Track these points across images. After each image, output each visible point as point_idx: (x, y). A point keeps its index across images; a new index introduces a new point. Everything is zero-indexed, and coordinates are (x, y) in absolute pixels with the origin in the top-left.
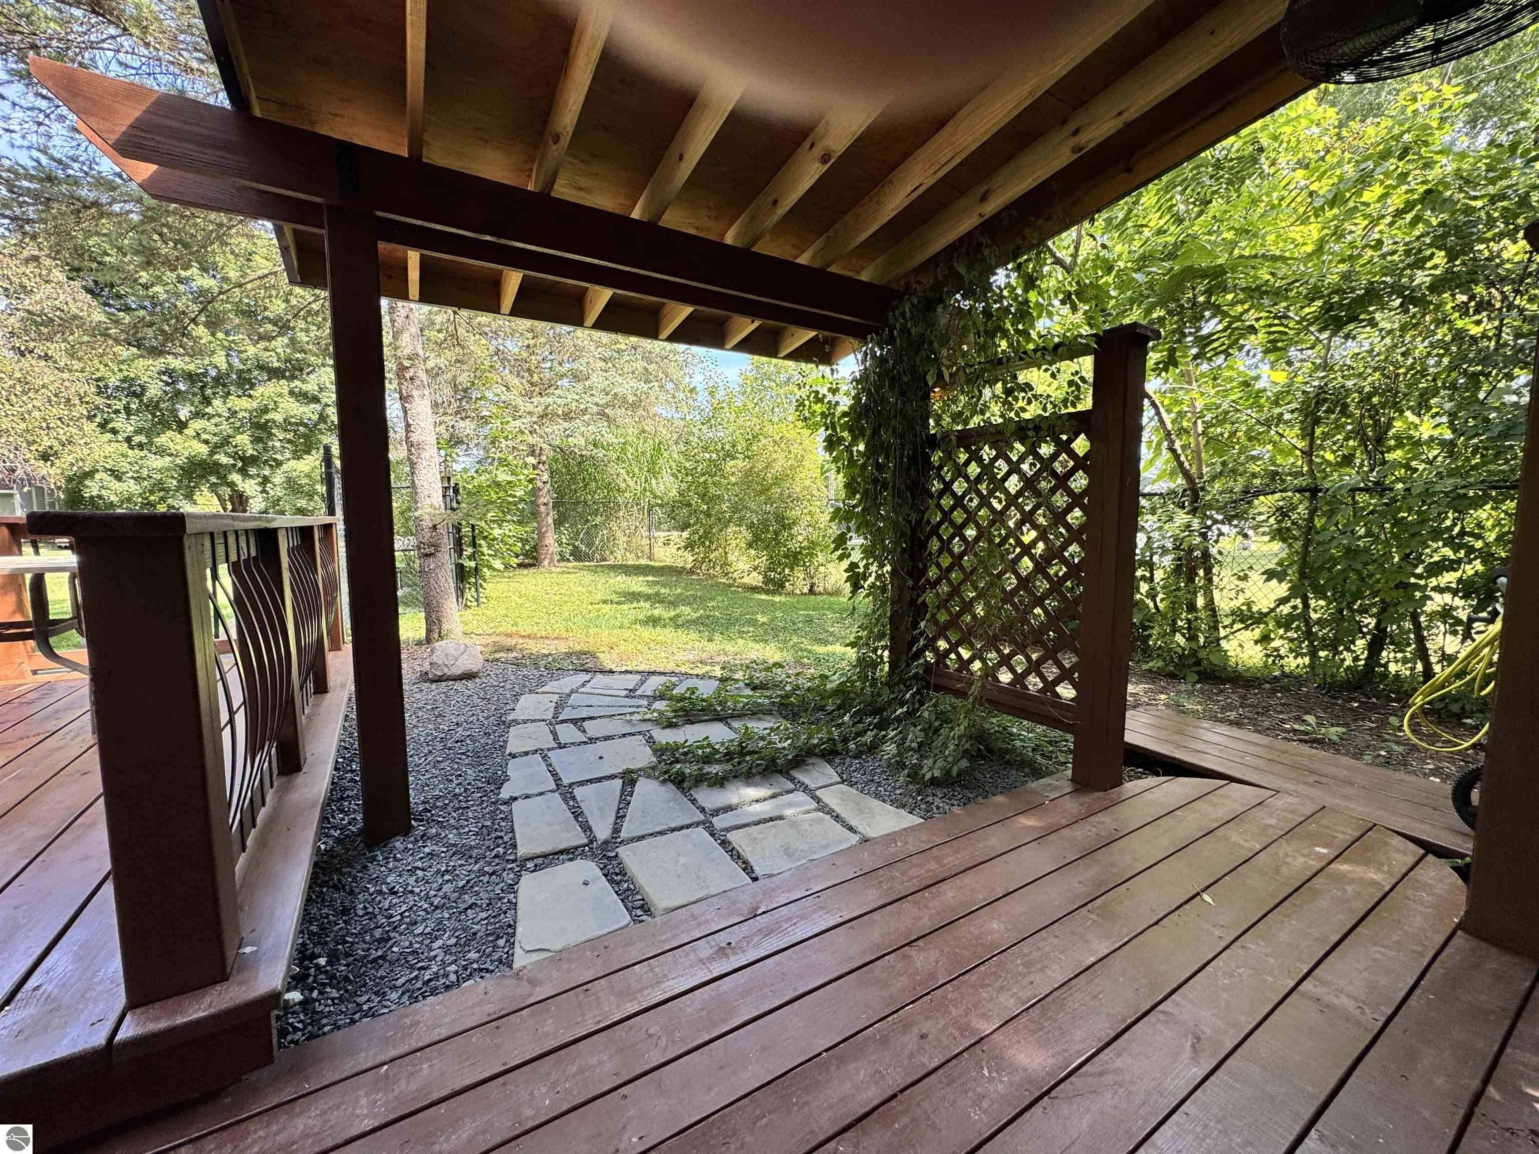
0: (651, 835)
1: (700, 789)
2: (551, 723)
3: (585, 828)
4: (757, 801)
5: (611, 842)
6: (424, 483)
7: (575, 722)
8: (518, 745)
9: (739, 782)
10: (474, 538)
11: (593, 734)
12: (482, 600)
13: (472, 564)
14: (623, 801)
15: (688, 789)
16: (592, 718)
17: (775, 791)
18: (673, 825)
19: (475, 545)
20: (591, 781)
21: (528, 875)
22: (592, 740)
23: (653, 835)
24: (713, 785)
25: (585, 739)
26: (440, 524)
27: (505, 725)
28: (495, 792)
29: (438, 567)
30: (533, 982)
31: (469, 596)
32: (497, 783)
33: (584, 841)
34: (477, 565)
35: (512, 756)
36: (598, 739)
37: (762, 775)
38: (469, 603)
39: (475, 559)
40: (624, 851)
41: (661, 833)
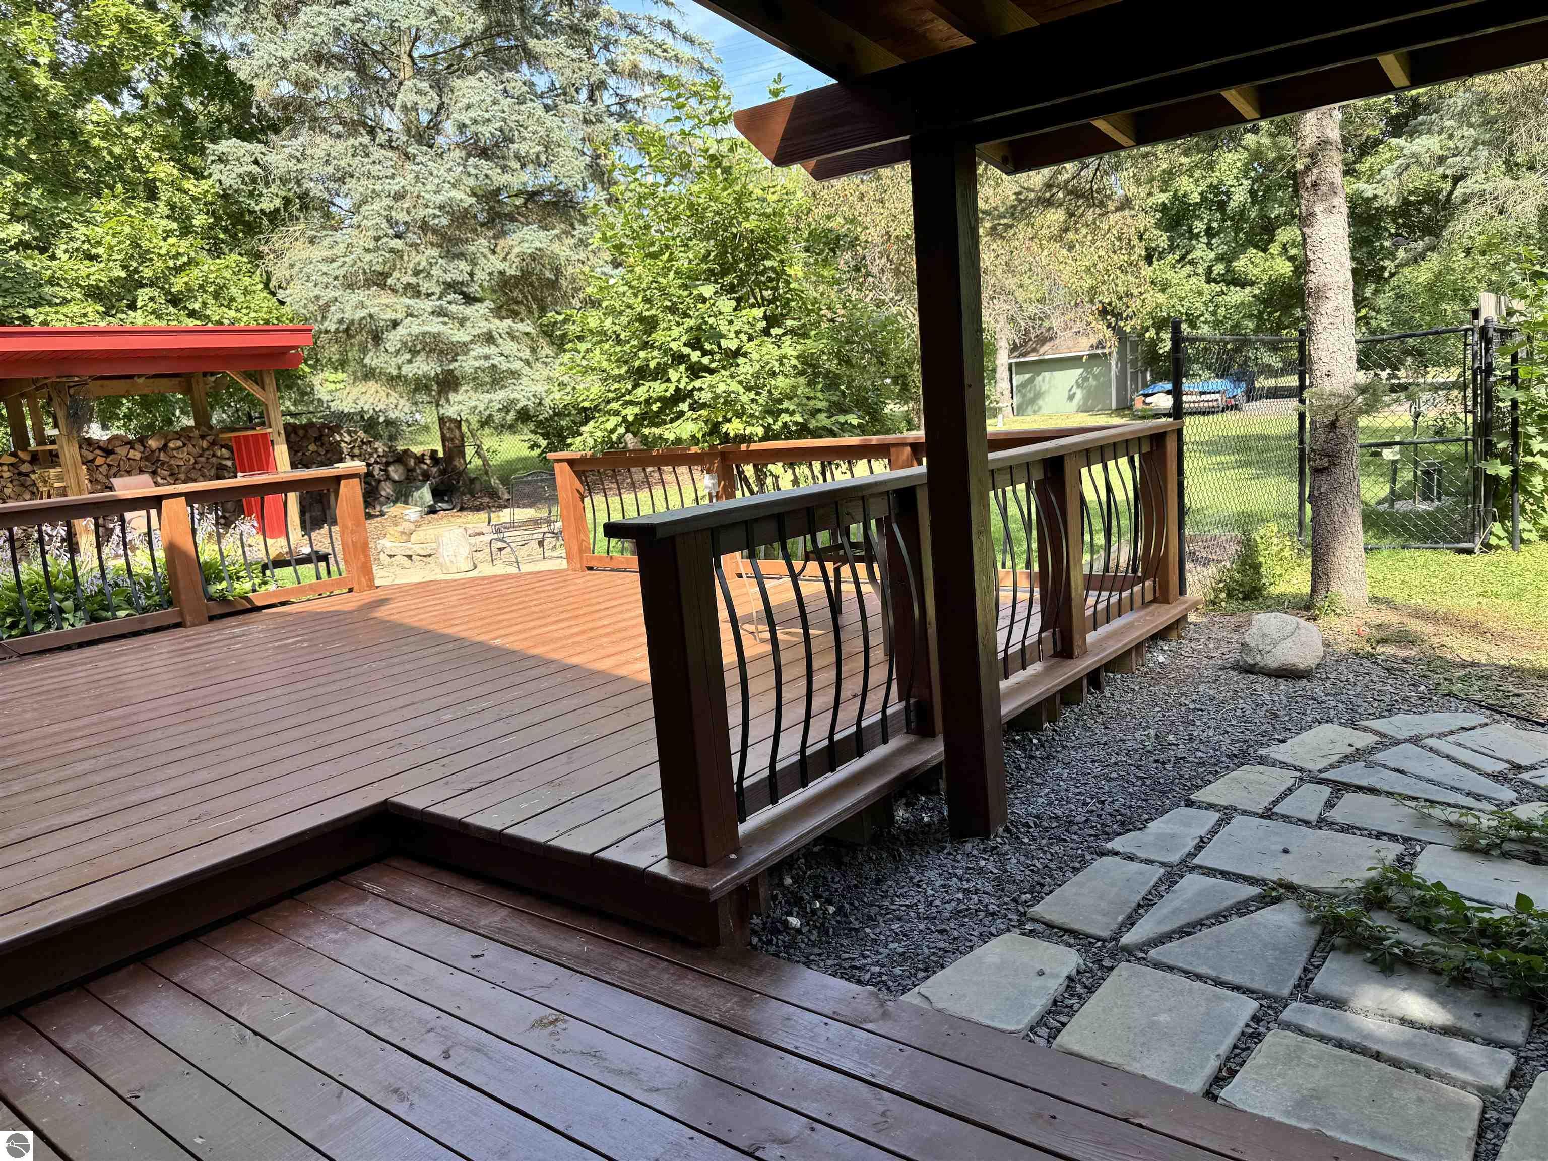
0: (1186, 972)
1: (1351, 957)
2: (1306, 777)
3: (1130, 921)
4: (1403, 1021)
5: (1129, 952)
6: (1323, 354)
7: (1340, 788)
8: (1213, 793)
9: (1426, 982)
10: (1515, 423)
11: (1337, 815)
12: (1525, 535)
13: (1504, 471)
14: (1220, 917)
15: (1333, 948)
16: (1373, 791)
17: (1465, 1026)
18: (1228, 977)
19: (1514, 435)
20: (1225, 874)
21: (1015, 935)
22: (1322, 823)
23: (1186, 973)
24: (1373, 962)
25: (1313, 818)
26: (1342, 421)
27: (1241, 758)
28: (1109, 837)
29: (1334, 490)
30: (885, 1015)
31: (1497, 527)
32: (1126, 826)
33: (1105, 934)
34: (1515, 472)
35: (1190, 804)
36: (1331, 825)
37: (1493, 995)
38: (1493, 541)
39: (1513, 462)
40: (1124, 969)
41: (1199, 977)
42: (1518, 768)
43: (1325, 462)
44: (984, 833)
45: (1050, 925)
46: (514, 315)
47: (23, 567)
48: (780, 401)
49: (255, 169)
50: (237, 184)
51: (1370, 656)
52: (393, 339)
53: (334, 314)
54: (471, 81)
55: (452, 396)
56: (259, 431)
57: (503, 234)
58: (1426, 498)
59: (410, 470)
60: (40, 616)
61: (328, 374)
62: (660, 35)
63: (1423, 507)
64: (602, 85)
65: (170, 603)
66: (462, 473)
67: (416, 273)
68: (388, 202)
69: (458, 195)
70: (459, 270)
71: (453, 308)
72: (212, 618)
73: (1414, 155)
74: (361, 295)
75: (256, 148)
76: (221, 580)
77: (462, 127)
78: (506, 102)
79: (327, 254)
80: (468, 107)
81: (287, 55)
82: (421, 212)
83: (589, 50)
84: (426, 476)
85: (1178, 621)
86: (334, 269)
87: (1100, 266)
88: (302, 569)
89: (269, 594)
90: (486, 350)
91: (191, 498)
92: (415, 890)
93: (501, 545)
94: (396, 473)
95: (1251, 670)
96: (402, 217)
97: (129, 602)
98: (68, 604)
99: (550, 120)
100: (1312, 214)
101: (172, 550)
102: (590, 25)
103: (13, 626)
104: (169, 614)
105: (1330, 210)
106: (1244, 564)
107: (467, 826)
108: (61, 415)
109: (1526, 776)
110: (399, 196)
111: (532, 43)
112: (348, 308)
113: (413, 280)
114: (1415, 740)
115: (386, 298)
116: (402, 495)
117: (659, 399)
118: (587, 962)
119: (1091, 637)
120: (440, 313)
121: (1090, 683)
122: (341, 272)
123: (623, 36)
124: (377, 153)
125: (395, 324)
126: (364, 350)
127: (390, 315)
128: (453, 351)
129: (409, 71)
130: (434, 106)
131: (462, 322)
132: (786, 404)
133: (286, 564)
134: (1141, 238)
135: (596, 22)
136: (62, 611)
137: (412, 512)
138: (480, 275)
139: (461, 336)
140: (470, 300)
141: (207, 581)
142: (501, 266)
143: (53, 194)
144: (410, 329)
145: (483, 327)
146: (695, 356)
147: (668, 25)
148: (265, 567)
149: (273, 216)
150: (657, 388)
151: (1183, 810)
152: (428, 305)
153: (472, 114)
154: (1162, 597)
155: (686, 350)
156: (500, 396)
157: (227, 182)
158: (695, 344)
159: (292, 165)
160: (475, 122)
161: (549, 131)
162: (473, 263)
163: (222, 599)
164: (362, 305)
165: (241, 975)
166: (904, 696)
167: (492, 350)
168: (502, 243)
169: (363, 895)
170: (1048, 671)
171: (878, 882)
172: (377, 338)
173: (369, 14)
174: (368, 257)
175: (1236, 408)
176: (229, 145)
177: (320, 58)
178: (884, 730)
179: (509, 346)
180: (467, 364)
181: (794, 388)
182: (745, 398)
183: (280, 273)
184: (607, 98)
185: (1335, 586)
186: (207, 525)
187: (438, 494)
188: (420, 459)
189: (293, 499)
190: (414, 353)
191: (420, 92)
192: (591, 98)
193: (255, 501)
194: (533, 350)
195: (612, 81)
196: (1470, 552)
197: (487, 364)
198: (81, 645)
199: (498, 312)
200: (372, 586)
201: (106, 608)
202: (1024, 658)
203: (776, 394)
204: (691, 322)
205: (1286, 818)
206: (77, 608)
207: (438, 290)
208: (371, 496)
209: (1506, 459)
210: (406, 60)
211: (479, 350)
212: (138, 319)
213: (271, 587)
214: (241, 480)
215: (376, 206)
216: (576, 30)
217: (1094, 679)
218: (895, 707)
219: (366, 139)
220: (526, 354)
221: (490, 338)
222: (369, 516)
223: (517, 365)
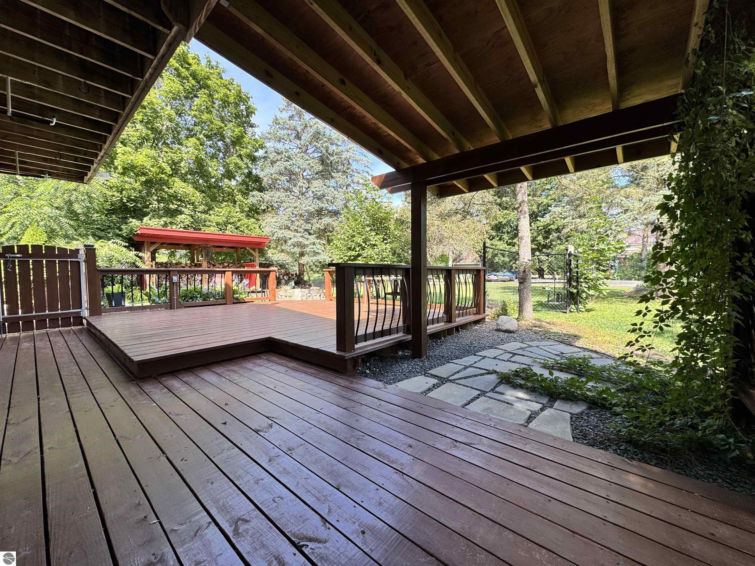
1: (507, 385)
2: (506, 352)
3: (452, 375)
4: (517, 397)
5: (451, 381)
6: (522, 253)
7: (514, 354)
8: (482, 353)
9: (525, 391)
10: (578, 278)
11: (512, 359)
12: (581, 310)
13: (575, 291)
14: (475, 376)
15: (503, 383)
16: (523, 355)
17: (532, 399)
18: (474, 387)
19: (578, 282)
20: (479, 368)
21: (423, 376)
22: (508, 361)
23: (464, 385)
24: (512, 386)
25: (506, 360)
26: (527, 270)
27: (491, 347)
28: (452, 360)
29: (524, 288)
30: (386, 388)
31: (573, 306)
32: (457, 358)
33: (445, 377)
34: (578, 292)
35: (475, 355)
36: (510, 361)
37: (541, 394)
38: (572, 310)
39: (577, 289)
40: (448, 384)
41: (467, 386)
42: (563, 353)
43: (522, 281)
44: (420, 357)
45: (432, 375)
46: (321, 239)
47: (189, 286)
48: (384, 258)
49: (261, 199)
50: (256, 202)
51: (531, 330)
52: (290, 242)
53: (276, 235)
54: (317, 182)
55: (303, 258)
56: (253, 263)
57: (321, 219)
58: (557, 301)
59: (289, 277)
60: (191, 298)
61: (272, 250)
62: (365, 174)
63: (558, 303)
64: (349, 185)
65: (224, 298)
66: (302, 279)
67: (297, 227)
68: (293, 209)
69: (310, 208)
70: (308, 226)
71: (306, 236)
72: (234, 303)
73: (554, 212)
74: (283, 231)
75: (262, 194)
76: (237, 294)
77: (313, 192)
78: (325, 187)
79: (275, 220)
80: (315, 187)
81: (273, 172)
82: (301, 212)
83: (347, 177)
84: (293, 279)
85: (482, 319)
86: (277, 224)
87: (476, 239)
88: (258, 294)
89: (248, 299)
90: (313, 247)
91: (233, 272)
92: (274, 359)
93: (310, 295)
94: (286, 278)
95: (498, 330)
96: (296, 213)
97: (214, 297)
98: (199, 296)
99: (336, 192)
100: (520, 218)
101: (226, 285)
102: (348, 171)
103: (184, 299)
104: (223, 301)
105: (524, 218)
106: (503, 309)
107: (288, 342)
108: (204, 255)
109: (564, 355)
110: (295, 208)
111: (333, 174)
112: (279, 234)
113: (297, 228)
114: (537, 347)
115: (289, 232)
116: (287, 283)
117: (353, 256)
118: (313, 374)
119: (457, 319)
120: (302, 237)
121: (456, 330)
122: (279, 225)
123: (356, 174)
124: (291, 197)
125: (290, 239)
126: (282, 245)
127: (290, 236)
128: (305, 246)
129: (302, 178)
130: (307, 187)
131: (308, 239)
132: (386, 259)
133: (255, 292)
134: (487, 233)
135: (350, 170)
136: (197, 297)
137: (288, 288)
138: (313, 228)
139: (307, 243)
140: (310, 234)
141: (234, 294)
142: (319, 226)
143: (212, 201)
144: (294, 240)
145: (313, 241)
146: (364, 245)
147: (368, 172)
148: (249, 293)
149: (264, 211)
150: (353, 253)
151: (473, 356)
152: (299, 235)
153: (316, 189)
154: (478, 313)
155: (361, 243)
156: (314, 259)
157: (254, 202)
158: (365, 242)
159: (270, 198)
160: (316, 191)
161: (335, 195)
162: (312, 225)
163: (237, 299)
164: (283, 233)
165: (228, 371)
166: (404, 323)
167: (315, 247)
168: (320, 221)
169: (261, 358)
170: (445, 325)
171: (391, 365)
172: (286, 242)
173: (294, 164)
174: (286, 222)
175: (512, 281)
176: (255, 193)
177: (281, 174)
178: (397, 330)
179: (319, 246)
180: (308, 249)
181: (388, 255)
182: (376, 257)
183: (263, 224)
184: (350, 189)
185: (524, 313)
186: (236, 280)
187: (296, 283)
188: (292, 275)
189: (258, 275)
190: (294, 246)
191: (304, 183)
192: (347, 188)
193: (249, 275)
194: (325, 248)
195: (352, 185)
196: (566, 313)
197: (313, 250)
198: (200, 306)
199: (317, 238)
200: (275, 300)
201: (208, 298)
202: (438, 320)
203: (384, 256)
204: (363, 237)
205: (499, 359)
206: (201, 297)
207: (303, 231)
208: (279, 283)
209: (576, 287)
210: (301, 176)
211: (311, 246)
212: (227, 232)
213: (250, 297)
214: (246, 269)
215: (290, 209)
216: (344, 172)
217: (457, 328)
218: (401, 324)
219: (289, 193)
220: (323, 249)
221: (314, 244)
222: (277, 288)
223: (320, 251)
